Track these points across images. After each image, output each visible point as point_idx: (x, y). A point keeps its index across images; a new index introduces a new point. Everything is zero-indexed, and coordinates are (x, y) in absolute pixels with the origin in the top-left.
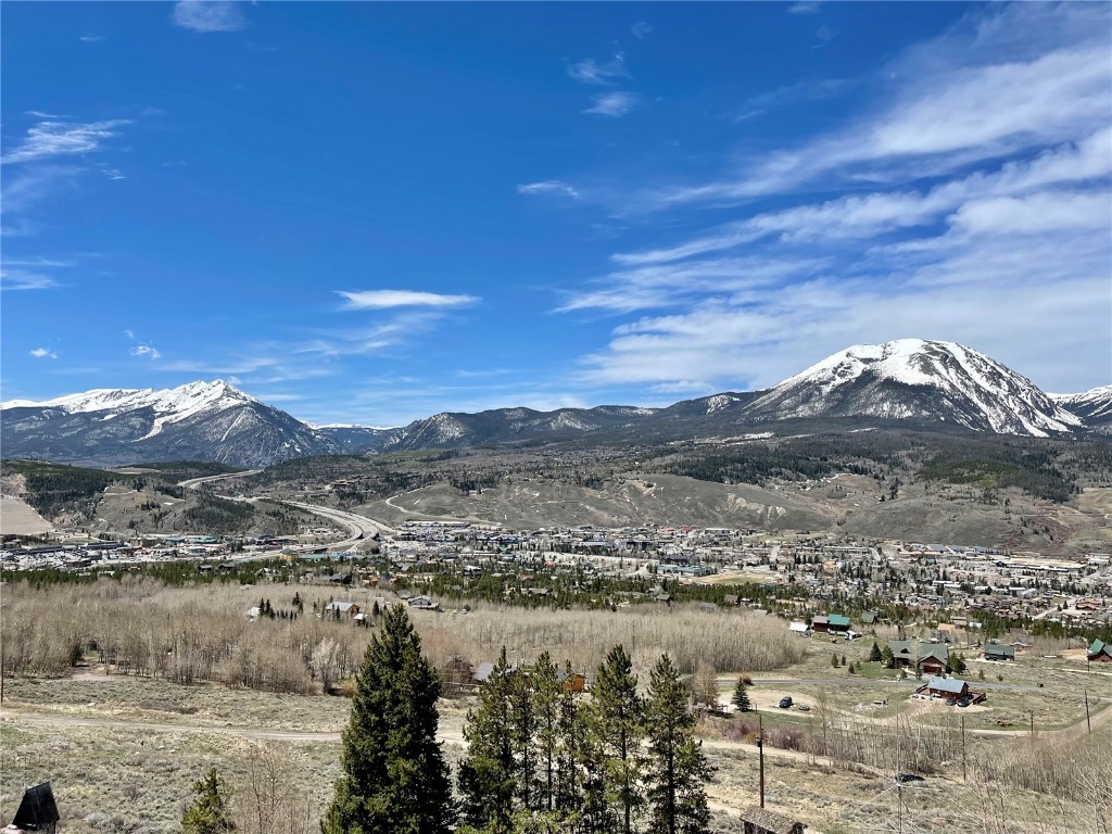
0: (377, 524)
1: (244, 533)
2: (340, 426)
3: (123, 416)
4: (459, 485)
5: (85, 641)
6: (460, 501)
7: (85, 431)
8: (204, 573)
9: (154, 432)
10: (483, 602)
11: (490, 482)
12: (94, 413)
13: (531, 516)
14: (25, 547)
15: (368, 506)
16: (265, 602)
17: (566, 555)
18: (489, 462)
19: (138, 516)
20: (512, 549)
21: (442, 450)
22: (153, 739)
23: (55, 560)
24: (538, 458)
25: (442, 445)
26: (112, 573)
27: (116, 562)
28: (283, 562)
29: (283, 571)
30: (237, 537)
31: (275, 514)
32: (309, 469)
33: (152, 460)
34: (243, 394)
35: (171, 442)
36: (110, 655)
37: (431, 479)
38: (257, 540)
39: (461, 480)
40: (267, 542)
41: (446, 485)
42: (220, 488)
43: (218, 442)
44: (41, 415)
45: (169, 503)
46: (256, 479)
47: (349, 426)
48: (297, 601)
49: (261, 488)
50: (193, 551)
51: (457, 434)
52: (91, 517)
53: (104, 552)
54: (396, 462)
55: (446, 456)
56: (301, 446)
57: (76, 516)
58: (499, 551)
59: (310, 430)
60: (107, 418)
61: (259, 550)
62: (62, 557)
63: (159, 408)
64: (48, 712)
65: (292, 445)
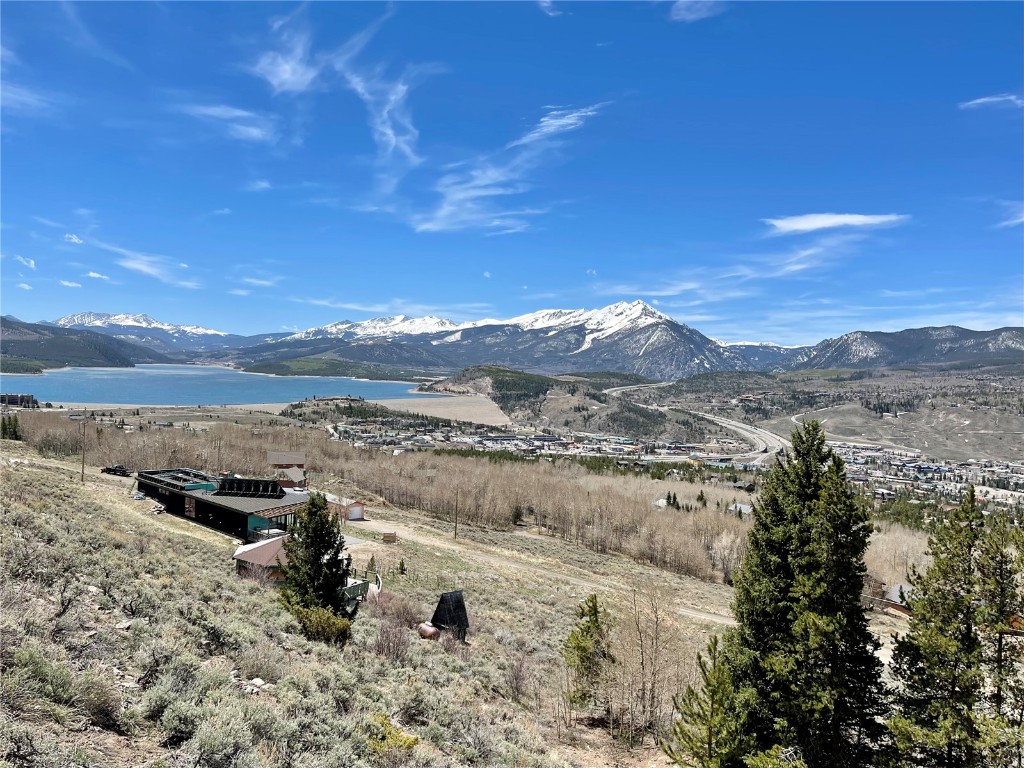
0: (781, 439)
1: (656, 438)
2: (747, 343)
3: (562, 332)
4: (872, 406)
5: (526, 505)
6: (873, 423)
7: (534, 345)
8: (622, 468)
9: (586, 346)
10: (897, 526)
11: (907, 406)
12: (541, 330)
13: (958, 446)
14: (489, 434)
15: (773, 422)
16: (672, 495)
17: (1002, 492)
18: (909, 384)
19: (571, 416)
20: (932, 478)
21: (853, 370)
22: (568, 588)
23: (510, 447)
24: (969, 383)
25: (854, 366)
26: (550, 459)
27: (555, 452)
28: (689, 466)
29: (689, 473)
30: (650, 441)
31: (685, 423)
32: (716, 383)
33: (582, 371)
34: (659, 313)
35: (599, 356)
36: (542, 519)
37: (839, 399)
38: (668, 445)
39: (874, 401)
40: (677, 448)
41: (857, 405)
42: (637, 397)
43: (636, 357)
44: (504, 332)
45: (595, 407)
46: (668, 390)
47: (757, 344)
48: (701, 498)
49: (672, 398)
50: (614, 449)
51: (871, 354)
52: (537, 415)
53: (546, 443)
54: (803, 381)
55: (859, 376)
56: (710, 362)
57: (526, 413)
58: (916, 479)
59: (719, 347)
60: (551, 334)
61: (670, 454)
62: (516, 445)
63: (590, 326)
64: (488, 552)
65: (702, 362)
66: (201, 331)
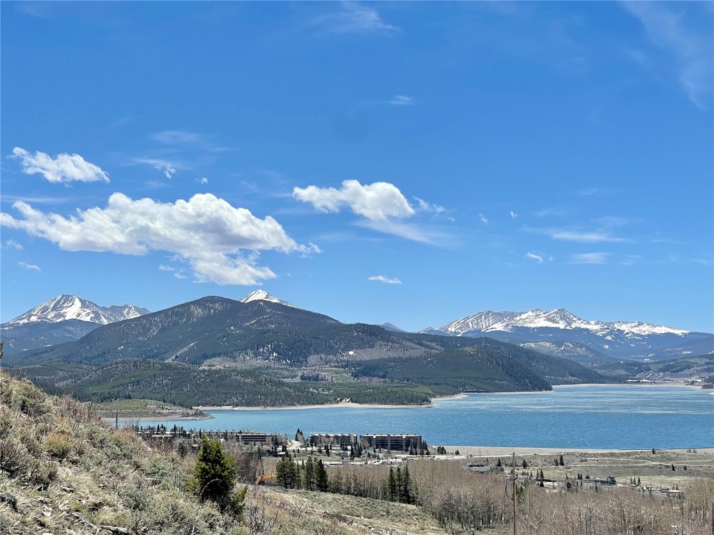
66: (646, 330)
